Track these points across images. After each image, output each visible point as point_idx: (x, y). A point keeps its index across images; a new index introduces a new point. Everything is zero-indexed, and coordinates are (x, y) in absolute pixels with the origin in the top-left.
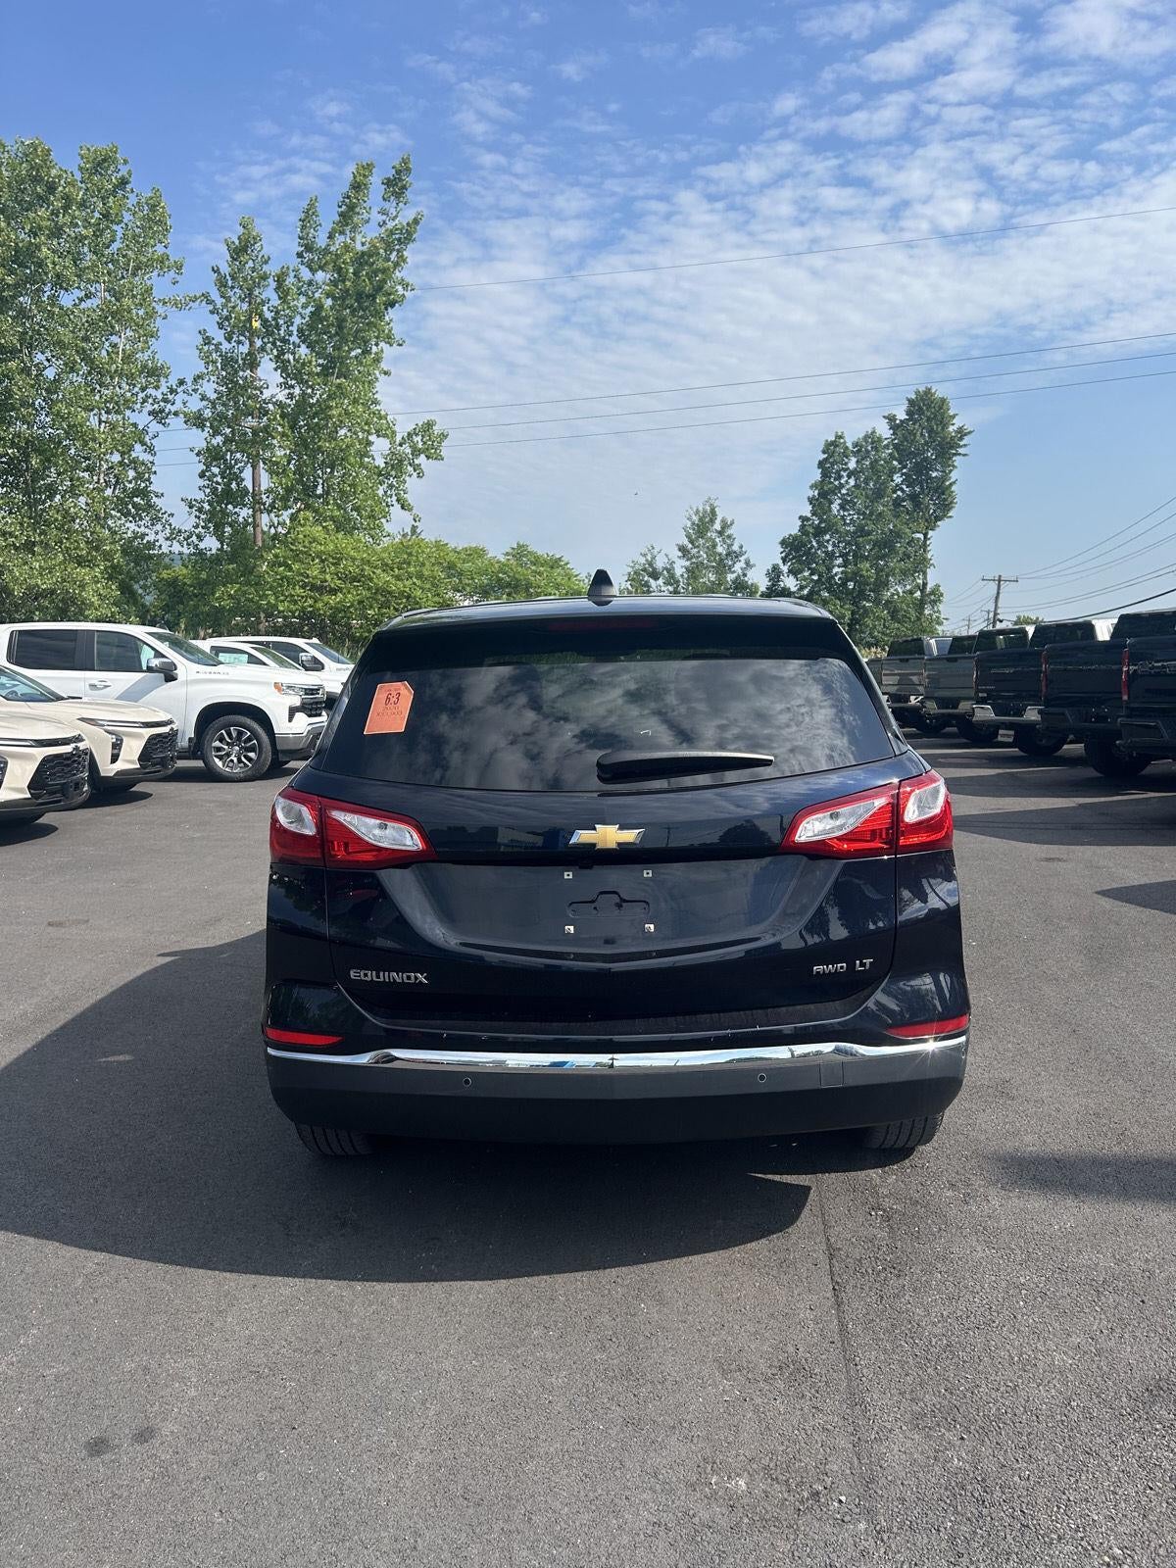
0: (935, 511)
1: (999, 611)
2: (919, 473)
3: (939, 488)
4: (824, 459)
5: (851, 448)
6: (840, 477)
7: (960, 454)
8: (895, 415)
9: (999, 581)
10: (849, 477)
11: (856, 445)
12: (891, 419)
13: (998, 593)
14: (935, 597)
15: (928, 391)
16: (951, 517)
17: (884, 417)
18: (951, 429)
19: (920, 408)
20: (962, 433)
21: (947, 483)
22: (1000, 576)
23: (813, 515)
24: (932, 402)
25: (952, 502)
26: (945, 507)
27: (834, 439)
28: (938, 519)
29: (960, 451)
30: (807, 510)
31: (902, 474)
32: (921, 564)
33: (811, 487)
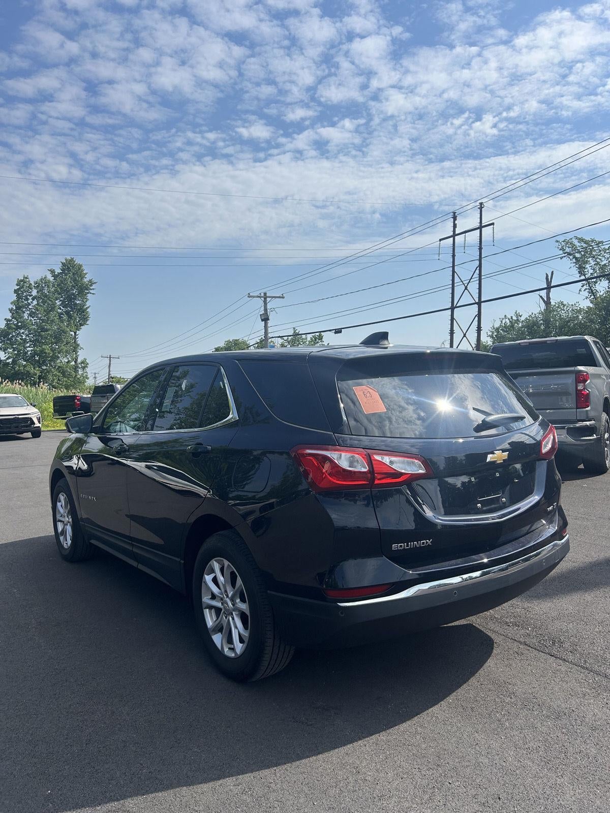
0: (79, 321)
1: (111, 373)
2: (69, 301)
3: (81, 309)
4: (18, 289)
5: (33, 284)
6: (27, 299)
7: (91, 293)
8: (54, 270)
9: (110, 358)
10: (33, 299)
11: (36, 283)
12: (52, 272)
13: (110, 364)
14: (85, 365)
15: (72, 260)
16: (88, 324)
17: (49, 270)
18: (85, 280)
19: (68, 268)
20: (91, 283)
21: (85, 307)
22: (110, 355)
23: (13, 318)
24: (75, 266)
25: (88, 317)
26: (84, 319)
27: (22, 279)
28: (81, 325)
29: (91, 291)
30: (9, 316)
31: (61, 300)
32: (76, 347)
33: (12, 303)
